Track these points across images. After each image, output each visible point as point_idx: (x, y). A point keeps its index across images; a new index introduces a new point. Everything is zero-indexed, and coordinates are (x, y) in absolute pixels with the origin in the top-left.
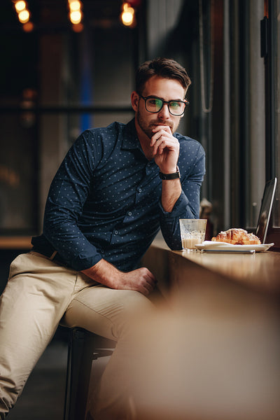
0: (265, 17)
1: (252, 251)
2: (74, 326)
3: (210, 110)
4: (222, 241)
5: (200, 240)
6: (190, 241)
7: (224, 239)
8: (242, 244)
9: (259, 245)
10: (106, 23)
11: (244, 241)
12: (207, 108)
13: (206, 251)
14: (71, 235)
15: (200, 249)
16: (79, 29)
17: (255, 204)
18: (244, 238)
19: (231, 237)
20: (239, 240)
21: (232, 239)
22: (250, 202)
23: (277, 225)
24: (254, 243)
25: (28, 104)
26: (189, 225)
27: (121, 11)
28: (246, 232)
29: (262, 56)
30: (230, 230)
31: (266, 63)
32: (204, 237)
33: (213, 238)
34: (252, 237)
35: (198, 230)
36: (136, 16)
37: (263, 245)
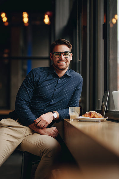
0: (105, 23)
1: (99, 121)
2: (25, 151)
3: (81, 61)
4: (86, 116)
5: (77, 116)
6: (73, 116)
7: (88, 115)
8: (95, 118)
9: (102, 118)
10: (38, 23)
11: (96, 117)
12: (80, 59)
13: (80, 121)
14: (25, 110)
15: (78, 119)
16: (27, 25)
17: (99, 99)
18: (96, 115)
19: (90, 115)
20: (94, 116)
21: (91, 115)
22: (97, 98)
23: (109, 109)
24: (100, 117)
25: (6, 56)
26: (73, 110)
27: (44, 18)
28: (96, 113)
29: (103, 39)
30: (90, 112)
31: (105, 42)
32: (79, 114)
33: (83, 115)
34: (99, 115)
35: (76, 111)
36: (50, 20)
37: (104, 118)
